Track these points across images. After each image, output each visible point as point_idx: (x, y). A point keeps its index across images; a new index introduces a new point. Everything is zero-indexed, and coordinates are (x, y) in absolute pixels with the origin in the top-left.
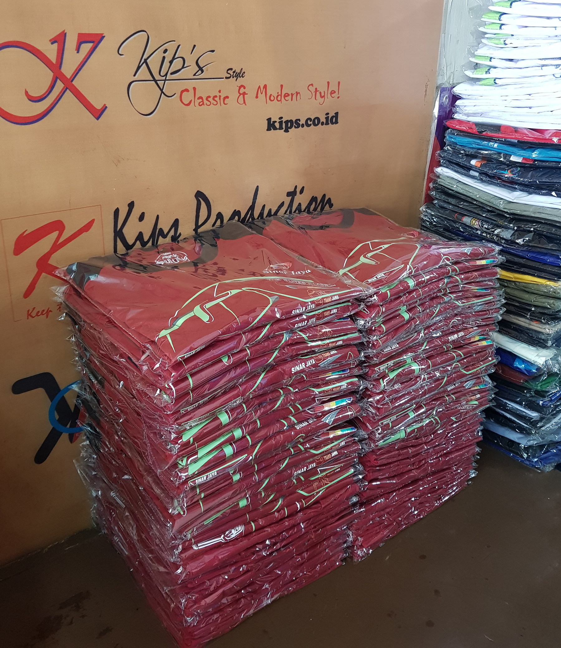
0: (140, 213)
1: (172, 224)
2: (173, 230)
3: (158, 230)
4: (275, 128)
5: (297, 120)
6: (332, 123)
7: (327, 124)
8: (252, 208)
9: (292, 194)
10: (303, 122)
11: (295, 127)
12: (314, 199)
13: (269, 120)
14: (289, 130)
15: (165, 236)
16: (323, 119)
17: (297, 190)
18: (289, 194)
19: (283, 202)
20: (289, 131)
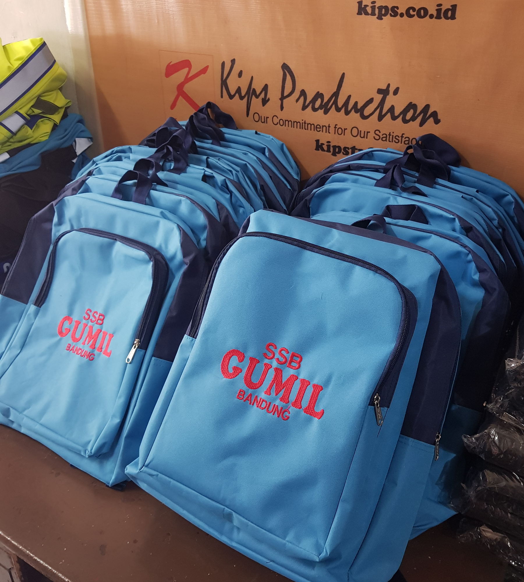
0: (239, 71)
1: (262, 87)
2: (263, 93)
3: (252, 90)
4: (367, 14)
5: (393, 7)
6: (446, 18)
7: (438, 17)
8: (336, 94)
9: (384, 92)
10: (402, 10)
11: (391, 15)
12: (412, 106)
13: (360, 3)
14: (383, 17)
15: (257, 97)
16: (432, 11)
17: (390, 89)
18: (380, 91)
19: (373, 98)
20: (382, 19)
